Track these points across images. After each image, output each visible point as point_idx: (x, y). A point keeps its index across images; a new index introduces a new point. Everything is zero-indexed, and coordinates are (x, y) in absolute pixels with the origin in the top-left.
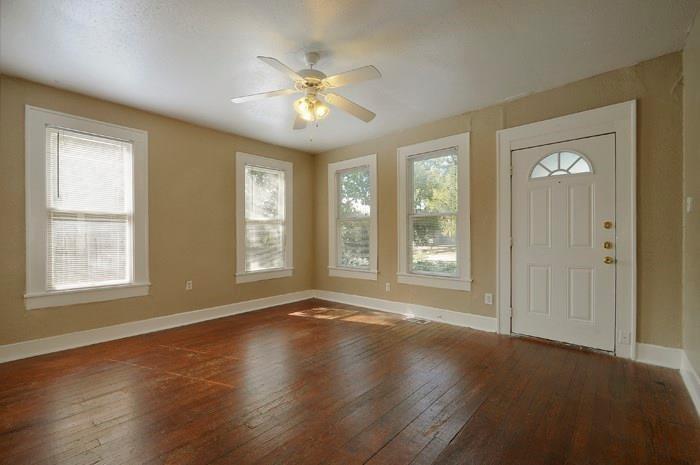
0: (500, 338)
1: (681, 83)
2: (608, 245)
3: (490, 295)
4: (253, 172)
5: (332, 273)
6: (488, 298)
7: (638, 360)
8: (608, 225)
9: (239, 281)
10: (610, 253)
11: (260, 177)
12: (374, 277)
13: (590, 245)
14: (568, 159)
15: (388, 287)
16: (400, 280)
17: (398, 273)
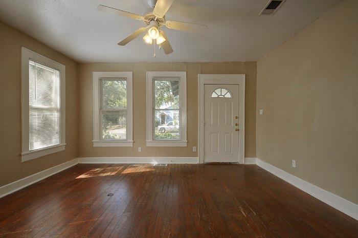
0: (199, 166)
1: (256, 72)
2: (236, 125)
3: (195, 147)
4: (34, 67)
5: (95, 145)
6: (194, 149)
7: (246, 164)
8: (237, 118)
9: (24, 159)
10: (237, 127)
11: (40, 72)
12: (131, 145)
13: (231, 124)
14: (224, 91)
15: (140, 149)
16: (148, 145)
17: (147, 141)
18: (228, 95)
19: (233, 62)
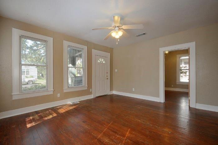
6: (91, 90)
7: (110, 94)
8: (107, 73)
12: (52, 93)
13: (105, 76)
14: (102, 60)
15: (59, 95)
16: (65, 91)
17: (64, 89)
18: (104, 62)
19: (106, 47)
